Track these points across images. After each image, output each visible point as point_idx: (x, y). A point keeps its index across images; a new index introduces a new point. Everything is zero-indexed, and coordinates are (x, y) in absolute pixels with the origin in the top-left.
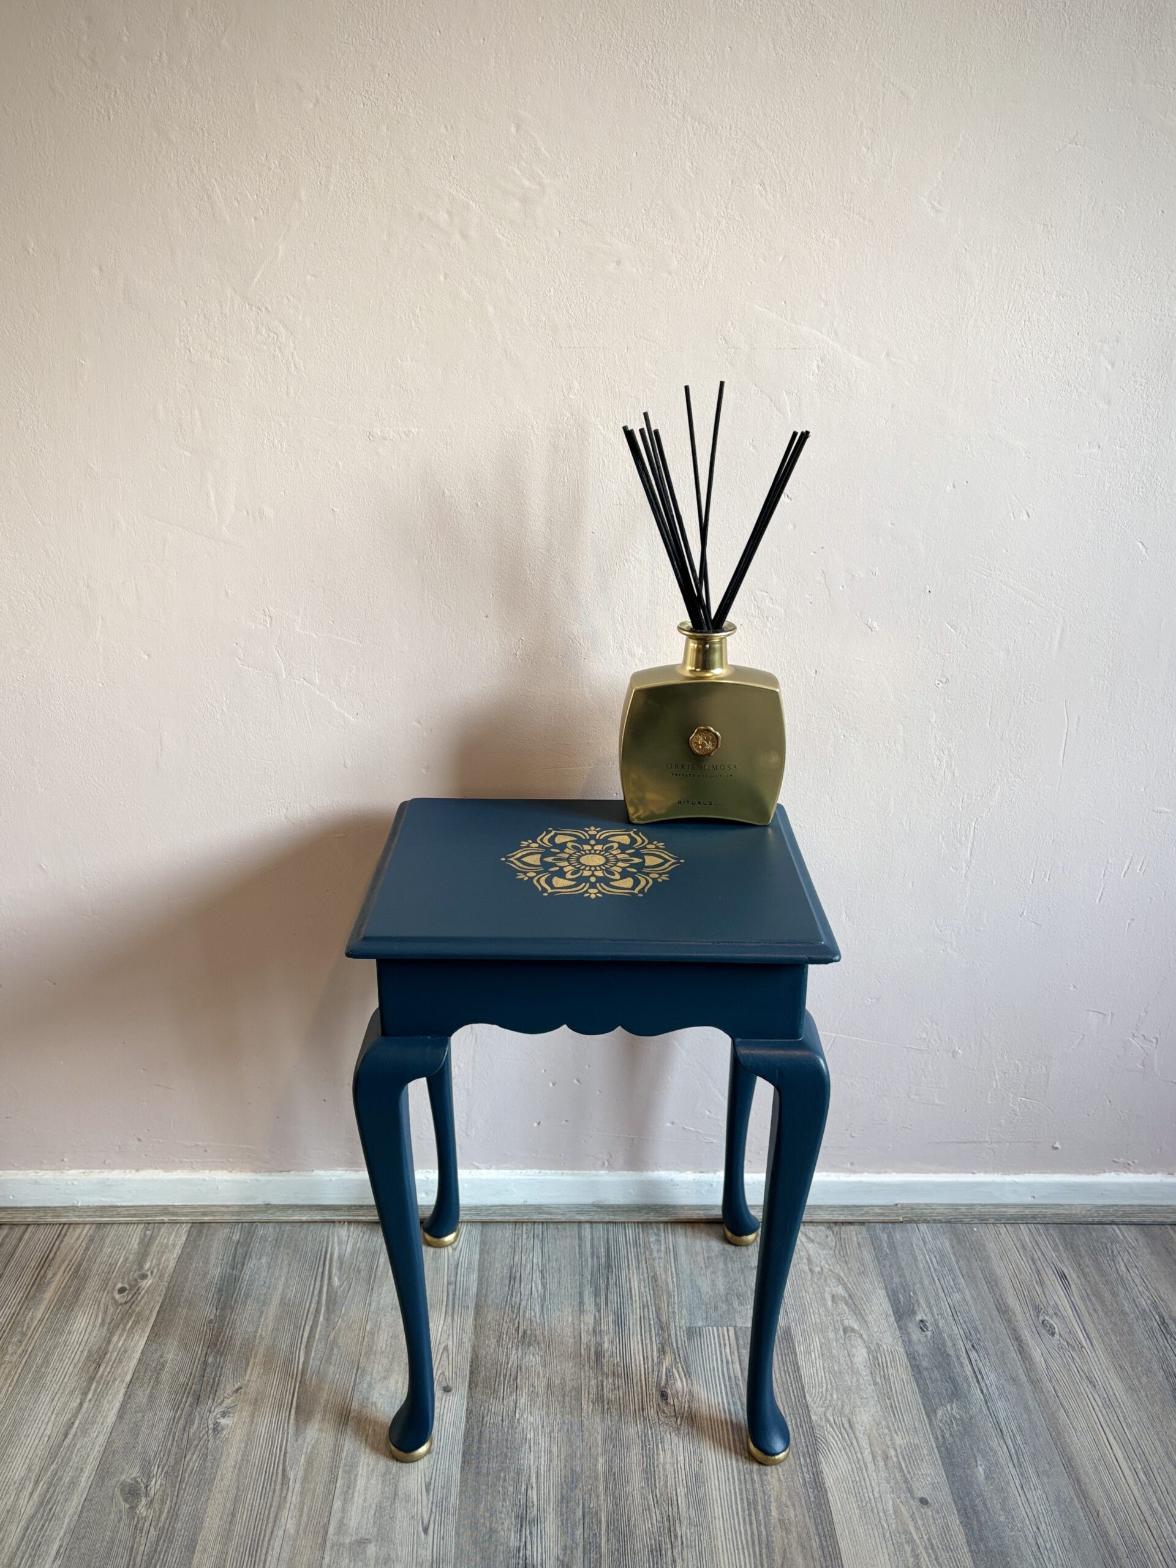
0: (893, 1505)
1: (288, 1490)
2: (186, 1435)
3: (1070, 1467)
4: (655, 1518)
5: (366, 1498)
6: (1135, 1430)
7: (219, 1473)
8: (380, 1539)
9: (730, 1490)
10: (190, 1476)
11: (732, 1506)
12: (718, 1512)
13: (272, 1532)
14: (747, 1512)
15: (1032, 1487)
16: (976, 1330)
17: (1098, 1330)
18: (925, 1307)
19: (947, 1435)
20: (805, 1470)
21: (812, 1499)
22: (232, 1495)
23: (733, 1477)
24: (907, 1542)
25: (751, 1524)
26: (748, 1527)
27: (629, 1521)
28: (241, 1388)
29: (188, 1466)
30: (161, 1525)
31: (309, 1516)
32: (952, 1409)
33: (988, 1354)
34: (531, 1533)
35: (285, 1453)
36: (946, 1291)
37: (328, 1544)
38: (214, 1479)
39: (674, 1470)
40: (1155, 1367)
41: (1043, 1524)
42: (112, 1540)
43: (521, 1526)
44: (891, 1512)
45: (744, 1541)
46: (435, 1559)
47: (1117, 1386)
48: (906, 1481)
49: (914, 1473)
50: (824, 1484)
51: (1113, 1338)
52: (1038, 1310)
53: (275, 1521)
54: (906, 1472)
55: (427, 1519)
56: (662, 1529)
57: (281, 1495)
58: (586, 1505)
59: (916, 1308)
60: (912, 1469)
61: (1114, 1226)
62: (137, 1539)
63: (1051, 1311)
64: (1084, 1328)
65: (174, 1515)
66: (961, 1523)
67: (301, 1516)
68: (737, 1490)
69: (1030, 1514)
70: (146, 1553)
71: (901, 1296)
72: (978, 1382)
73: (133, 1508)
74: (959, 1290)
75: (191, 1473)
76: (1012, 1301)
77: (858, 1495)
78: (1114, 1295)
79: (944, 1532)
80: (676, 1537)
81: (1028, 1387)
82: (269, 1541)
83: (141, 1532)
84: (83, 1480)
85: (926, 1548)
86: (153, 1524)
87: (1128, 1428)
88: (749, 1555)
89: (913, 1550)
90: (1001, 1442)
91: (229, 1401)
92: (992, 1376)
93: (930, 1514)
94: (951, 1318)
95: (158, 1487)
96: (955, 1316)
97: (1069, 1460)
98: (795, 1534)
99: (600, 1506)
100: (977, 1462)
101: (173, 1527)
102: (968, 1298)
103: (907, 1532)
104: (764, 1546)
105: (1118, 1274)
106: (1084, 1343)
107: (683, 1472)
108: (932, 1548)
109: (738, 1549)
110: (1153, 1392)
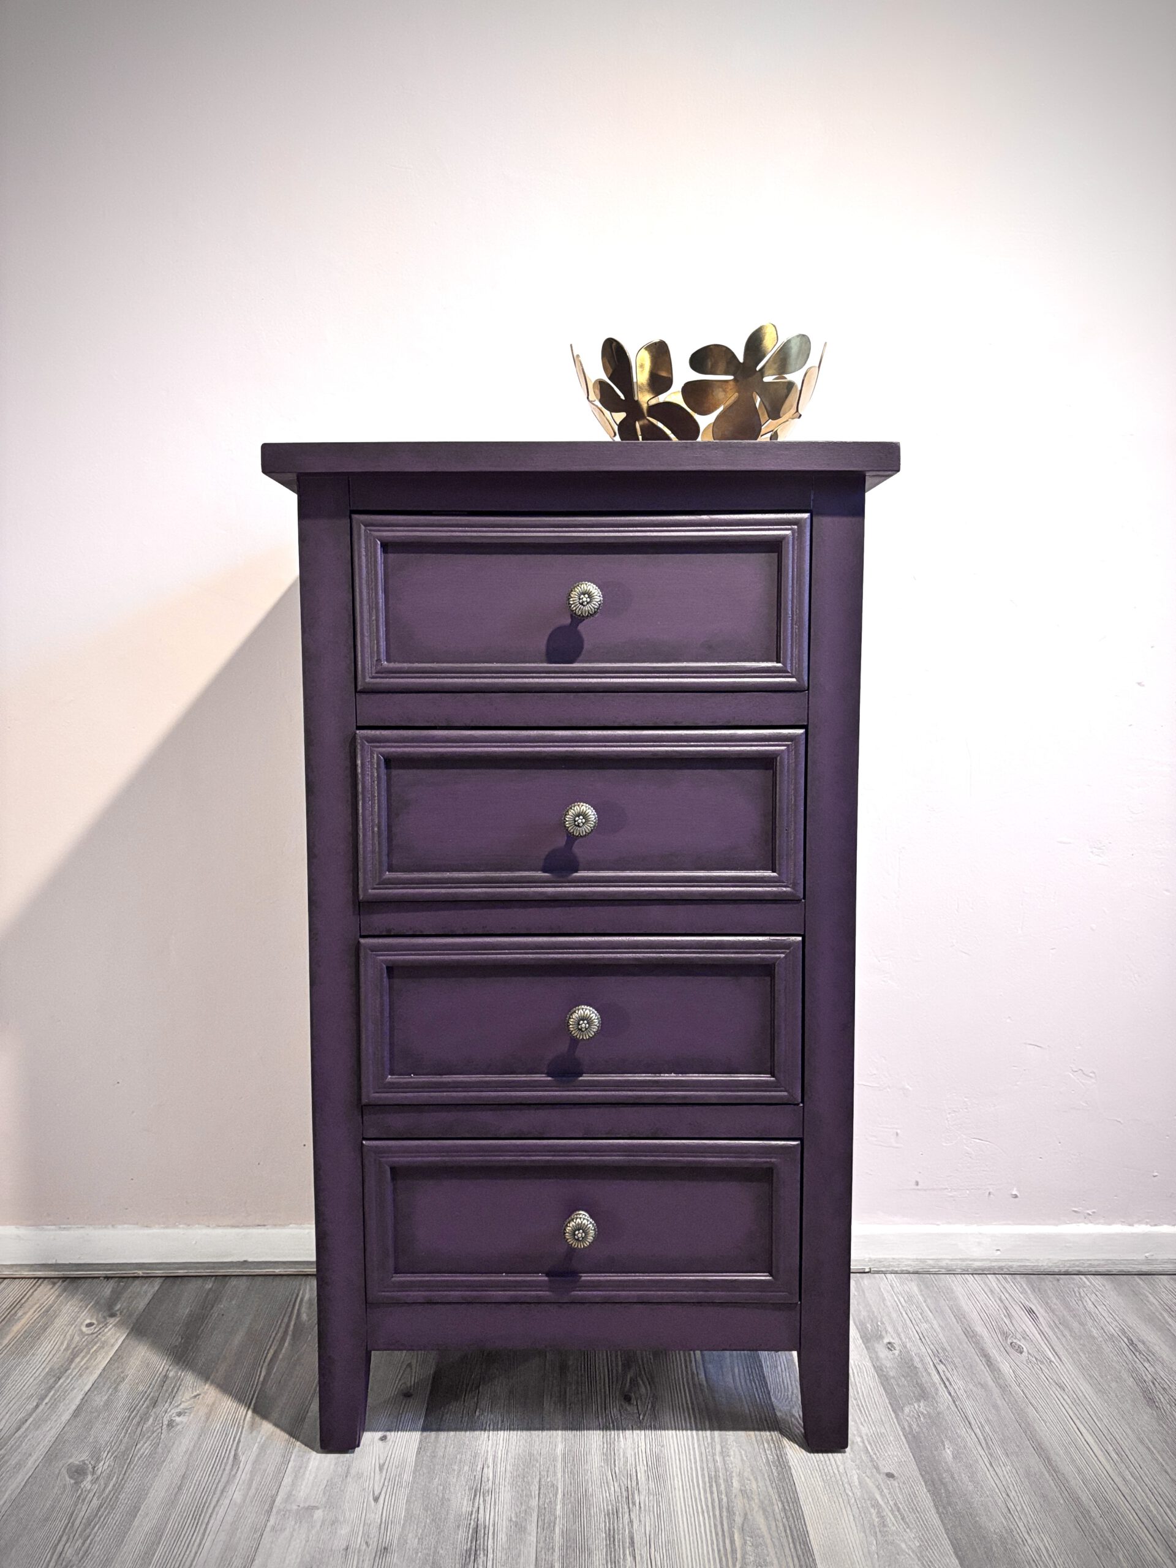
0: (858, 1478)
1: (237, 1470)
2: (139, 1429)
3: (1040, 1449)
4: (612, 1489)
5: (316, 1476)
6: (1105, 1421)
7: (170, 1456)
8: (328, 1506)
9: (691, 1468)
10: (139, 1459)
11: (692, 1481)
12: (677, 1483)
13: (218, 1501)
14: (708, 1485)
15: (1002, 1465)
16: (944, 1350)
17: (1067, 1350)
18: (892, 1333)
19: (915, 1426)
20: (768, 1452)
21: (776, 1474)
22: (180, 1473)
23: (695, 1458)
24: (873, 1506)
25: (712, 1493)
26: (709, 1495)
27: (586, 1491)
28: (198, 1395)
29: (138, 1451)
30: (104, 1495)
31: (257, 1489)
32: (919, 1406)
33: (956, 1367)
34: (484, 1501)
35: (239, 1441)
36: (914, 1321)
37: (274, 1510)
38: (164, 1461)
39: (635, 1454)
40: (1125, 1375)
41: (1013, 1491)
42: (53, 1507)
43: (475, 1496)
44: (857, 1483)
45: (704, 1507)
46: (383, 1520)
47: (1085, 1388)
48: (872, 1460)
49: (880, 1454)
50: (788, 1463)
51: (1082, 1355)
52: (1006, 1335)
53: (222, 1492)
54: (872, 1454)
55: (379, 1491)
56: (620, 1497)
57: (230, 1473)
58: (543, 1480)
59: (884, 1333)
60: (879, 1451)
61: (1081, 1276)
62: (79, 1506)
63: (1019, 1336)
64: (1053, 1348)
65: (118, 1489)
66: (929, 1491)
67: (249, 1488)
68: (699, 1468)
69: (1000, 1485)
70: (86, 1517)
71: (868, 1325)
72: (946, 1387)
73: (77, 1483)
74: (927, 1321)
75: (141, 1457)
76: (980, 1329)
77: (822, 1471)
78: (1082, 1324)
79: (912, 1499)
80: (634, 1504)
81: (996, 1392)
82: (214, 1507)
83: (84, 1500)
84: (29, 1463)
85: (892, 1511)
86: (97, 1495)
87: (1098, 1420)
88: (709, 1517)
89: (878, 1512)
90: (970, 1431)
91: (186, 1404)
92: (961, 1383)
93: (897, 1485)
94: (919, 1341)
95: (105, 1467)
96: (923, 1340)
97: (1039, 1444)
98: (757, 1501)
99: (558, 1480)
100: (944, 1446)
101: (117, 1497)
102: (936, 1326)
103: (872, 1498)
104: (724, 1510)
105: (1086, 1309)
106: (1053, 1359)
107: (644, 1455)
108: (899, 1510)
109: (698, 1513)
110: (1123, 1394)
